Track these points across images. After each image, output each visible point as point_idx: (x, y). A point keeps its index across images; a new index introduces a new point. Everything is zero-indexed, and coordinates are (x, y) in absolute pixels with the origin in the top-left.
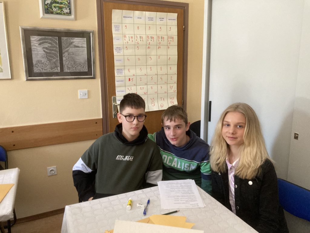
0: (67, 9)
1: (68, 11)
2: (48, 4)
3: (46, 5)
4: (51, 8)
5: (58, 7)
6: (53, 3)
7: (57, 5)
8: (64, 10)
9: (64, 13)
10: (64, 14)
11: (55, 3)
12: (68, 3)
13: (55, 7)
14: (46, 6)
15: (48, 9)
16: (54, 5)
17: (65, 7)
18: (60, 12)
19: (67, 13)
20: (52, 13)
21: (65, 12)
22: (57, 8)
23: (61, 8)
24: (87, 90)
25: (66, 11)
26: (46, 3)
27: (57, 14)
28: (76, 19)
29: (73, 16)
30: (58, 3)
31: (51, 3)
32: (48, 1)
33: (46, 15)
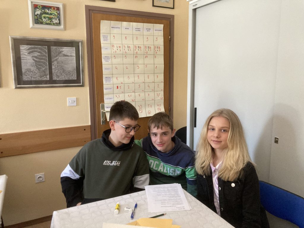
0: (56, 19)
1: (57, 21)
2: (38, 14)
3: (36, 15)
4: (41, 18)
5: (48, 17)
6: (43, 14)
7: (47, 16)
8: (53, 21)
9: (53, 24)
10: (54, 24)
11: (45, 14)
12: (58, 14)
13: (44, 17)
14: (36, 17)
15: (37, 19)
16: (44, 15)
17: (55, 18)
18: (49, 22)
19: (57, 23)
20: (42, 23)
21: (54, 22)
22: (47, 19)
23: (50, 19)
24: (76, 98)
25: (56, 21)
26: (36, 14)
27: (47, 24)
28: (65, 29)
29: (62, 27)
30: (47, 14)
31: (41, 14)
32: (38, 12)
33: (36, 25)
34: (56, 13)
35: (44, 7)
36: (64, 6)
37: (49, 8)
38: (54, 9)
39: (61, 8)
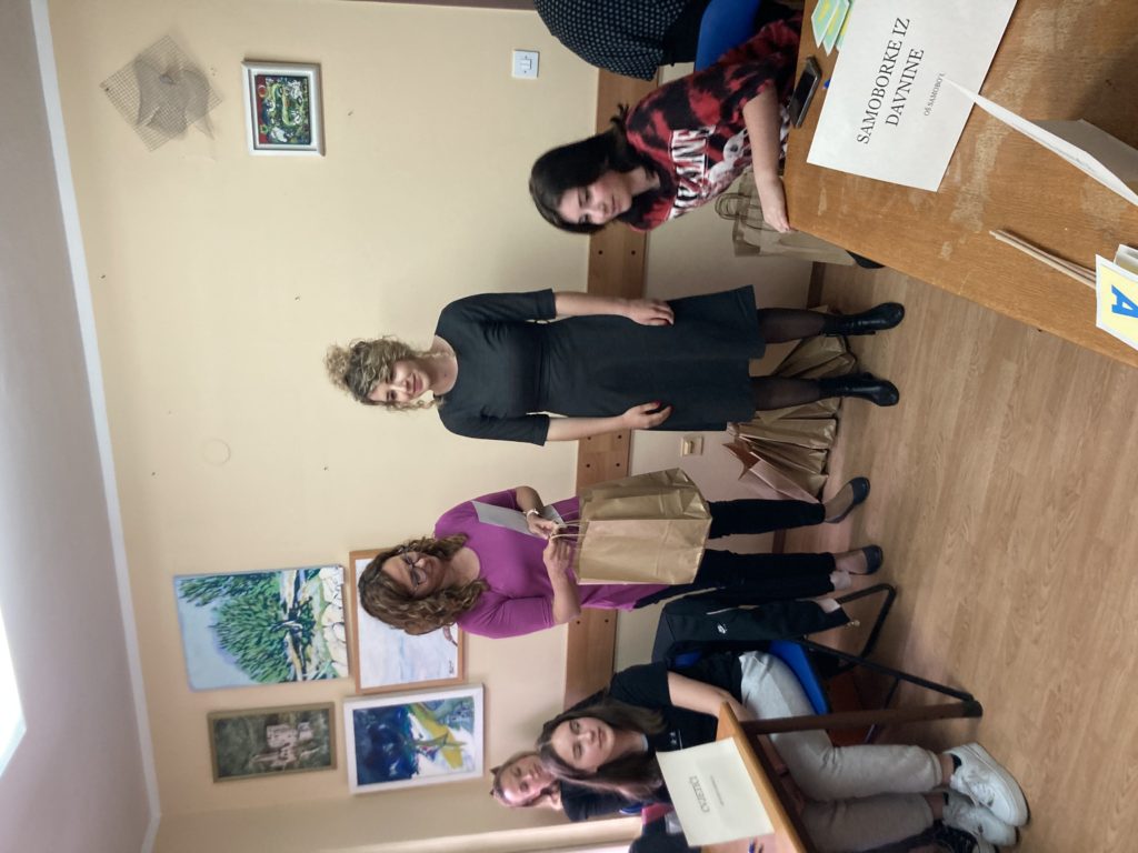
0: (291, 88)
1: (296, 85)
2: (285, 136)
3: (289, 139)
4: (294, 129)
5: (288, 111)
6: (281, 122)
7: (285, 112)
8: (296, 97)
9: (304, 97)
10: (307, 96)
11: (281, 117)
12: (276, 82)
13: (291, 118)
14: (292, 141)
15: (299, 138)
16: (285, 121)
17: (288, 92)
18: (301, 108)
19: (302, 88)
20: (308, 128)
21: (300, 94)
22: (294, 113)
23: (292, 104)
24: (514, 53)
25: (296, 90)
26: (285, 140)
27: (308, 114)
29: (310, 74)
30: (279, 110)
31: (282, 127)
32: (279, 134)
33: (315, 142)
34: (275, 87)
35: (263, 118)
36: (249, 61)
37: (262, 106)
38: (263, 91)
39: (256, 71)
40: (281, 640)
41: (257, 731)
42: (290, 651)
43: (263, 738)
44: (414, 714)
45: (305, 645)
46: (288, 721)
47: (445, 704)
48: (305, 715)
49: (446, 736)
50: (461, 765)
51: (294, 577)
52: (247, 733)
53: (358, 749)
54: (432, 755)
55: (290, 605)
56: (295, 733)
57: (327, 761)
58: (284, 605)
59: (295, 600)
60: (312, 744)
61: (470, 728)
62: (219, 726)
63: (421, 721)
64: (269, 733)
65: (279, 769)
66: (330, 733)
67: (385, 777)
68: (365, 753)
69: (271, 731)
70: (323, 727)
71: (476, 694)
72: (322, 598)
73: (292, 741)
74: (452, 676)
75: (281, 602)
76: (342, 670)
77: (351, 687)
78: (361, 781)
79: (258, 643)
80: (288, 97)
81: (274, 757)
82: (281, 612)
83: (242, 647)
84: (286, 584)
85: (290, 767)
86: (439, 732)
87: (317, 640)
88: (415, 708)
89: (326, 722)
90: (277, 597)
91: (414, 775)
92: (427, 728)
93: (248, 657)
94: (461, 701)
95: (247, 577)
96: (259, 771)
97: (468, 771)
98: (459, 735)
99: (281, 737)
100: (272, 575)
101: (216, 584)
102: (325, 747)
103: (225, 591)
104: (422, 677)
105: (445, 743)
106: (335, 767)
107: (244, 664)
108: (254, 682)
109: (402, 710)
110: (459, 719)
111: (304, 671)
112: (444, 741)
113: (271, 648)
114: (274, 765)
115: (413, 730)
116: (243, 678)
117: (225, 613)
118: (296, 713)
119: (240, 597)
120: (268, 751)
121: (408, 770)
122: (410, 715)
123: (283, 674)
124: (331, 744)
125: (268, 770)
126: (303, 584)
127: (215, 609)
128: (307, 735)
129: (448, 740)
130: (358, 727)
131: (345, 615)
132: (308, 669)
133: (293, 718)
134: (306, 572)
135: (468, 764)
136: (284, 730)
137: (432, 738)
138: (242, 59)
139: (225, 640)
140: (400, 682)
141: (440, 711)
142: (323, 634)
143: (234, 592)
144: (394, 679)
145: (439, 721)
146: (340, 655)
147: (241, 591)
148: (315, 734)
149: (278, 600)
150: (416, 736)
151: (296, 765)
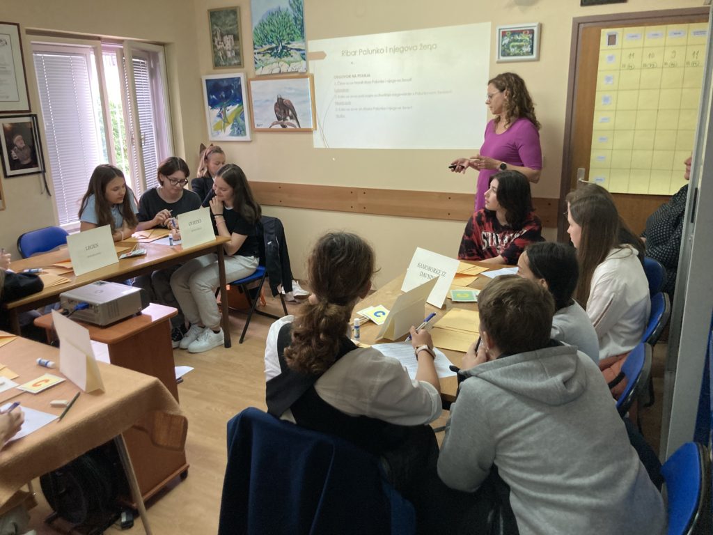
0: (527, 47)
1: (529, 49)
2: (505, 44)
3: (503, 46)
4: (509, 49)
5: (517, 45)
6: (512, 42)
8: (523, 49)
9: (523, 53)
10: (524, 55)
11: (514, 42)
12: (530, 39)
13: (513, 47)
14: (503, 48)
15: (504, 51)
16: (512, 44)
17: (526, 45)
18: (518, 52)
19: (527, 52)
20: (509, 55)
22: (516, 48)
23: (520, 47)
25: (527, 49)
26: (503, 44)
27: (515, 55)
28: (539, 58)
29: (534, 56)
30: (517, 41)
31: (509, 43)
32: (506, 41)
33: (503, 58)
34: (528, 39)
35: (514, 33)
36: (541, 27)
37: (519, 32)
38: (526, 33)
39: (536, 30)
40: (273, 42)
41: (231, 30)
42: (268, 46)
43: (228, 34)
44: (239, 107)
45: (270, 53)
46: (236, 45)
47: (243, 122)
48: (238, 54)
49: (229, 123)
50: (215, 130)
51: (302, 48)
52: (230, 26)
53: (222, 80)
54: (220, 116)
55: (289, 46)
56: (230, 49)
57: (217, 65)
58: (289, 43)
59: (291, 49)
60: (225, 58)
61: (232, 134)
62: (234, 12)
63: (235, 110)
64: (230, 36)
65: (214, 41)
66: (230, 66)
67: (209, 93)
68: (220, 83)
69: (231, 37)
70: (233, 63)
71: (247, 137)
72: (292, 62)
73: (227, 48)
74: (256, 126)
75: (290, 42)
76: (259, 72)
77: (251, 76)
78: (207, 81)
79: (272, 31)
80: (523, 46)
81: (219, 38)
82: (286, 42)
83: (270, 23)
84: (299, 44)
85: (215, 47)
86: (230, 119)
87: (273, 59)
88: (241, 108)
89: (235, 64)
90: (293, 40)
91: (210, 107)
92: (232, 113)
93: (265, 26)
94: (244, 130)
95: (302, 26)
96: (213, 32)
97: (212, 134)
98: (229, 129)
99: (228, 41)
100: (303, 37)
101: (299, 10)
102: (224, 64)
103: (296, 15)
104: (255, 111)
105: (225, 122)
106: (214, 69)
107: (262, 24)
108: (254, 29)
109: (241, 101)
110: (236, 129)
111: (258, 53)
112: (226, 121)
113: (269, 37)
114: (215, 39)
115: (231, 106)
116: (256, 24)
117: (286, 15)
118: (239, 49)
119: (293, 22)
120: (222, 36)
121: (213, 104)
122: (238, 105)
123: (258, 43)
124: (224, 67)
125: (214, 36)
126: (298, 53)
127: (287, 10)
128: (229, 55)
129: (226, 124)
130: (232, 79)
131: (283, 73)
132: (259, 55)
133: (237, 48)
134: (304, 54)
135: (215, 133)
136: (231, 43)
137: (227, 116)
138: (542, 22)
139: (273, 15)
140: (253, 100)
141: (240, 119)
142: (276, 62)
143: (296, 19)
144: (254, 98)
145: (235, 120)
146: (266, 71)
147: (296, 22)
148: (230, 59)
149: (291, 40)
150: (228, 108)
151: (215, 50)
